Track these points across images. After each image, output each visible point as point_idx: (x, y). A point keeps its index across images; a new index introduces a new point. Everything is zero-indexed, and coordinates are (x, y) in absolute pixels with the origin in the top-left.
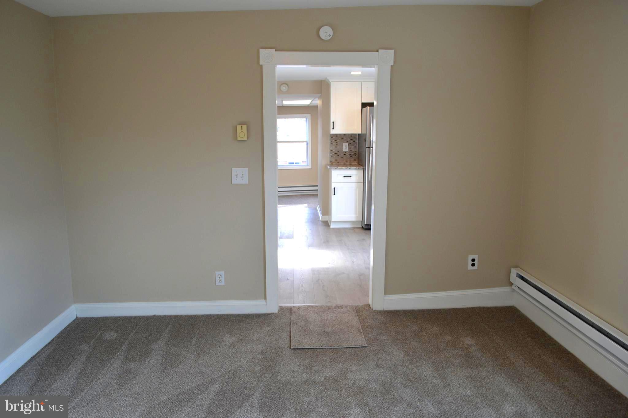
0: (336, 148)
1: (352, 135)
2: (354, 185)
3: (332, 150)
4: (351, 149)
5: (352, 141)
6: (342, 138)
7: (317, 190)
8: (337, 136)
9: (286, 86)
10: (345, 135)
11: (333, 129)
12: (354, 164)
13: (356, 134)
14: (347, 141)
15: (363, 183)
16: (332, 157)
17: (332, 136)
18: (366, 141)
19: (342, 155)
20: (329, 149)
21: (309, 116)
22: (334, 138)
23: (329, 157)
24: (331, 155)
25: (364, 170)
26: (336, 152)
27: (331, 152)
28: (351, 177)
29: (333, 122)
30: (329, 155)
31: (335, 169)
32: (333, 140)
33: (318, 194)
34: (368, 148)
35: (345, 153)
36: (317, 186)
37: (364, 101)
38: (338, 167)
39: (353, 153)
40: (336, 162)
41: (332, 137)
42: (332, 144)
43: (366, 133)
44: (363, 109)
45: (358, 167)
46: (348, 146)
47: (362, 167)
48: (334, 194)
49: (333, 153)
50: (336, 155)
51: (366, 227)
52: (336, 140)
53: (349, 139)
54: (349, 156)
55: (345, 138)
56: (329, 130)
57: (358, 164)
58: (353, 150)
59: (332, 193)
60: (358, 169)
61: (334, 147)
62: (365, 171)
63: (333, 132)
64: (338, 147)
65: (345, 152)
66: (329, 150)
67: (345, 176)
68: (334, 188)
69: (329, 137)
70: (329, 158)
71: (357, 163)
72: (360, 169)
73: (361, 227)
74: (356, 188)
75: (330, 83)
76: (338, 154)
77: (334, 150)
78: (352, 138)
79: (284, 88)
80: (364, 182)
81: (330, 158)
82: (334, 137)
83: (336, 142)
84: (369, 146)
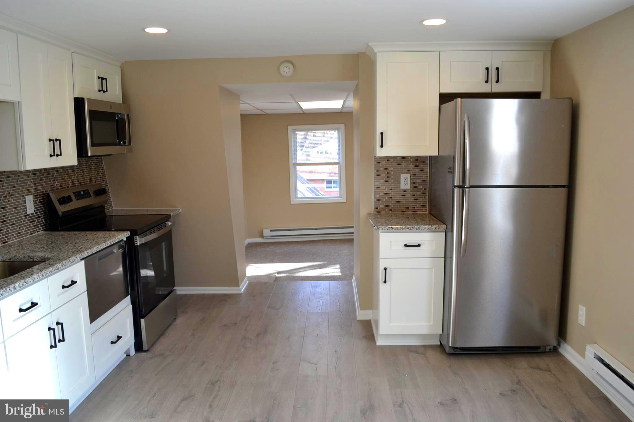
0: (387, 184)
1: (417, 159)
2: (427, 263)
3: (378, 188)
4: (416, 185)
5: (417, 170)
6: (399, 164)
7: (353, 233)
8: (388, 160)
9: (291, 66)
10: (403, 158)
11: (382, 146)
12: (421, 213)
13: (426, 157)
14: (409, 171)
15: (445, 258)
16: (378, 200)
17: (379, 161)
18: (453, 172)
19: (398, 197)
20: (373, 185)
21: (342, 126)
22: (383, 165)
23: (373, 200)
24: (378, 196)
25: (448, 232)
26: (387, 191)
27: (378, 190)
28: (419, 245)
29: (382, 133)
30: (373, 197)
31: (388, 231)
32: (382, 169)
33: (353, 239)
34: (459, 187)
35: (405, 193)
36: (353, 227)
37: (447, 89)
38: (393, 227)
39: (419, 193)
40: (387, 210)
41: (379, 163)
42: (378, 175)
43: (452, 154)
44: (443, 106)
45: (435, 226)
46: (411, 179)
47: (444, 227)
48: (385, 282)
49: (382, 194)
50: (387, 197)
51: (452, 352)
52: (386, 169)
53: (411, 166)
54: (412, 199)
55: (404, 164)
56: (374, 149)
57: (430, 213)
58: (421, 187)
59: (381, 278)
60: (434, 230)
61: (382, 181)
62: (449, 234)
63: (381, 153)
64: (391, 180)
65: (404, 191)
66: (373, 188)
67: (408, 245)
68: (385, 269)
69: (373, 162)
70: (373, 202)
71: (427, 212)
72: (440, 230)
73: (439, 343)
74: (432, 268)
75: (375, 54)
76: (392, 194)
77: (382, 188)
78: (418, 164)
79: (286, 70)
80: (448, 255)
81: (375, 202)
82: (383, 163)
83: (386, 171)
84: (461, 184)
